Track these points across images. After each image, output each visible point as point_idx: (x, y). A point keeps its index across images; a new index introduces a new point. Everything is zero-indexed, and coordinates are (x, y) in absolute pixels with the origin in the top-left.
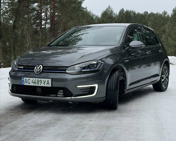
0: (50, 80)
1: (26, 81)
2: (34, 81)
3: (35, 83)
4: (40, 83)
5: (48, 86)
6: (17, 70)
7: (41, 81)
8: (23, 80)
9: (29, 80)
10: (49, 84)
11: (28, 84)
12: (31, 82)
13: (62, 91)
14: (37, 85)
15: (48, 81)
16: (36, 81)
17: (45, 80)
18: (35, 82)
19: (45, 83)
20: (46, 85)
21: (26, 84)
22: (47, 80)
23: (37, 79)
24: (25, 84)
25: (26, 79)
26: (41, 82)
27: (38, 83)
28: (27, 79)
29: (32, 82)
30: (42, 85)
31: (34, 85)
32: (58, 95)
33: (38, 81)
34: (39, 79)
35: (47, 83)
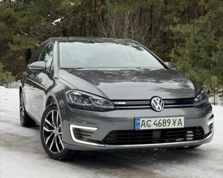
0: (183, 119)
1: (143, 124)
2: (157, 122)
3: (160, 125)
4: (167, 124)
5: (180, 126)
6: (113, 107)
7: (169, 121)
8: (138, 122)
9: (149, 122)
10: (181, 123)
11: (147, 128)
12: (151, 123)
13: (191, 132)
14: (162, 127)
15: (180, 119)
16: (161, 122)
17: (175, 118)
18: (159, 123)
19: (175, 123)
20: (176, 127)
21: (143, 128)
22: (178, 118)
23: (162, 119)
24: (141, 129)
25: (143, 121)
26: (170, 123)
27: (164, 124)
28: (146, 120)
29: (154, 124)
30: (171, 126)
31: (158, 128)
32: (188, 139)
33: (164, 121)
34: (167, 119)
35: (179, 123)
